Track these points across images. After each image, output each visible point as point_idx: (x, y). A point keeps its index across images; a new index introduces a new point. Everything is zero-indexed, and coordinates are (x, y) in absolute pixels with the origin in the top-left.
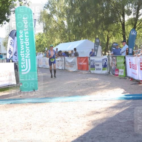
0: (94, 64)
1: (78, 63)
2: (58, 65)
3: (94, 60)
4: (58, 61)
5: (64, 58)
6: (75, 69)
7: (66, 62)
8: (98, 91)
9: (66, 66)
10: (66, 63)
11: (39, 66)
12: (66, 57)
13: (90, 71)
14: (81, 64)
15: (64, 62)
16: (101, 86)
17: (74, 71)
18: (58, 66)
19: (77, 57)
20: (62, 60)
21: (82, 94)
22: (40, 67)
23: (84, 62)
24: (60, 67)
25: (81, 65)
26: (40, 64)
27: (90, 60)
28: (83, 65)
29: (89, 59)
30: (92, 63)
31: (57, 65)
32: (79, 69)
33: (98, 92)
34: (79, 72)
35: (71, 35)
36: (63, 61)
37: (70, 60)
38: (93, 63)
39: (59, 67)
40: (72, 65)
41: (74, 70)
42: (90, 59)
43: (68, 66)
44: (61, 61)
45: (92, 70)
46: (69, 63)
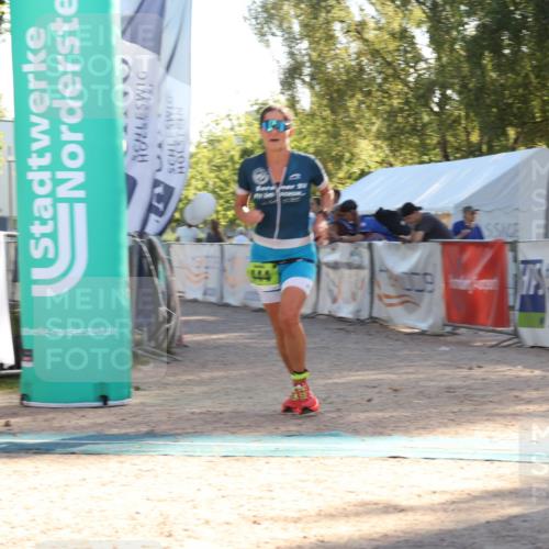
0: (538, 287)
1: (447, 283)
2: (335, 290)
3: (540, 261)
4: (335, 266)
5: (370, 247)
6: (427, 316)
7: (381, 271)
8: (488, 420)
9: (380, 298)
10: (381, 278)
11: (222, 297)
12: (380, 244)
13: (516, 334)
14: (464, 283)
15: (365, 273)
16: (529, 402)
17: (423, 333)
18: (334, 300)
19: (444, 244)
20: (356, 259)
21: (378, 429)
22: (227, 306)
23: (482, 276)
24: (347, 302)
25: (465, 292)
26: (233, 286)
27: (515, 260)
28: (476, 291)
29: (510, 255)
30: (526, 278)
31: (330, 291)
32: (451, 318)
33: (478, 427)
34: (449, 339)
35: (457, 121)
36: (359, 267)
37: (401, 259)
38: (534, 283)
39: (340, 301)
40: (410, 290)
41: (424, 326)
42: (521, 258)
43: (388, 297)
44: (350, 266)
45: (530, 325)
46: (395, 279)
